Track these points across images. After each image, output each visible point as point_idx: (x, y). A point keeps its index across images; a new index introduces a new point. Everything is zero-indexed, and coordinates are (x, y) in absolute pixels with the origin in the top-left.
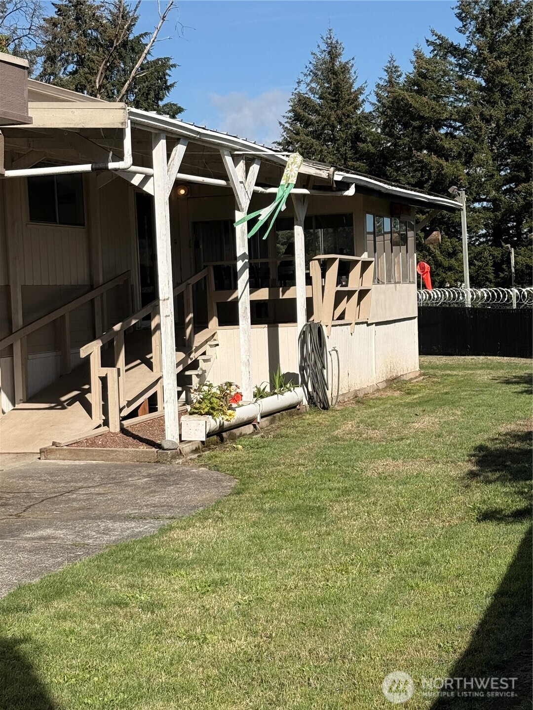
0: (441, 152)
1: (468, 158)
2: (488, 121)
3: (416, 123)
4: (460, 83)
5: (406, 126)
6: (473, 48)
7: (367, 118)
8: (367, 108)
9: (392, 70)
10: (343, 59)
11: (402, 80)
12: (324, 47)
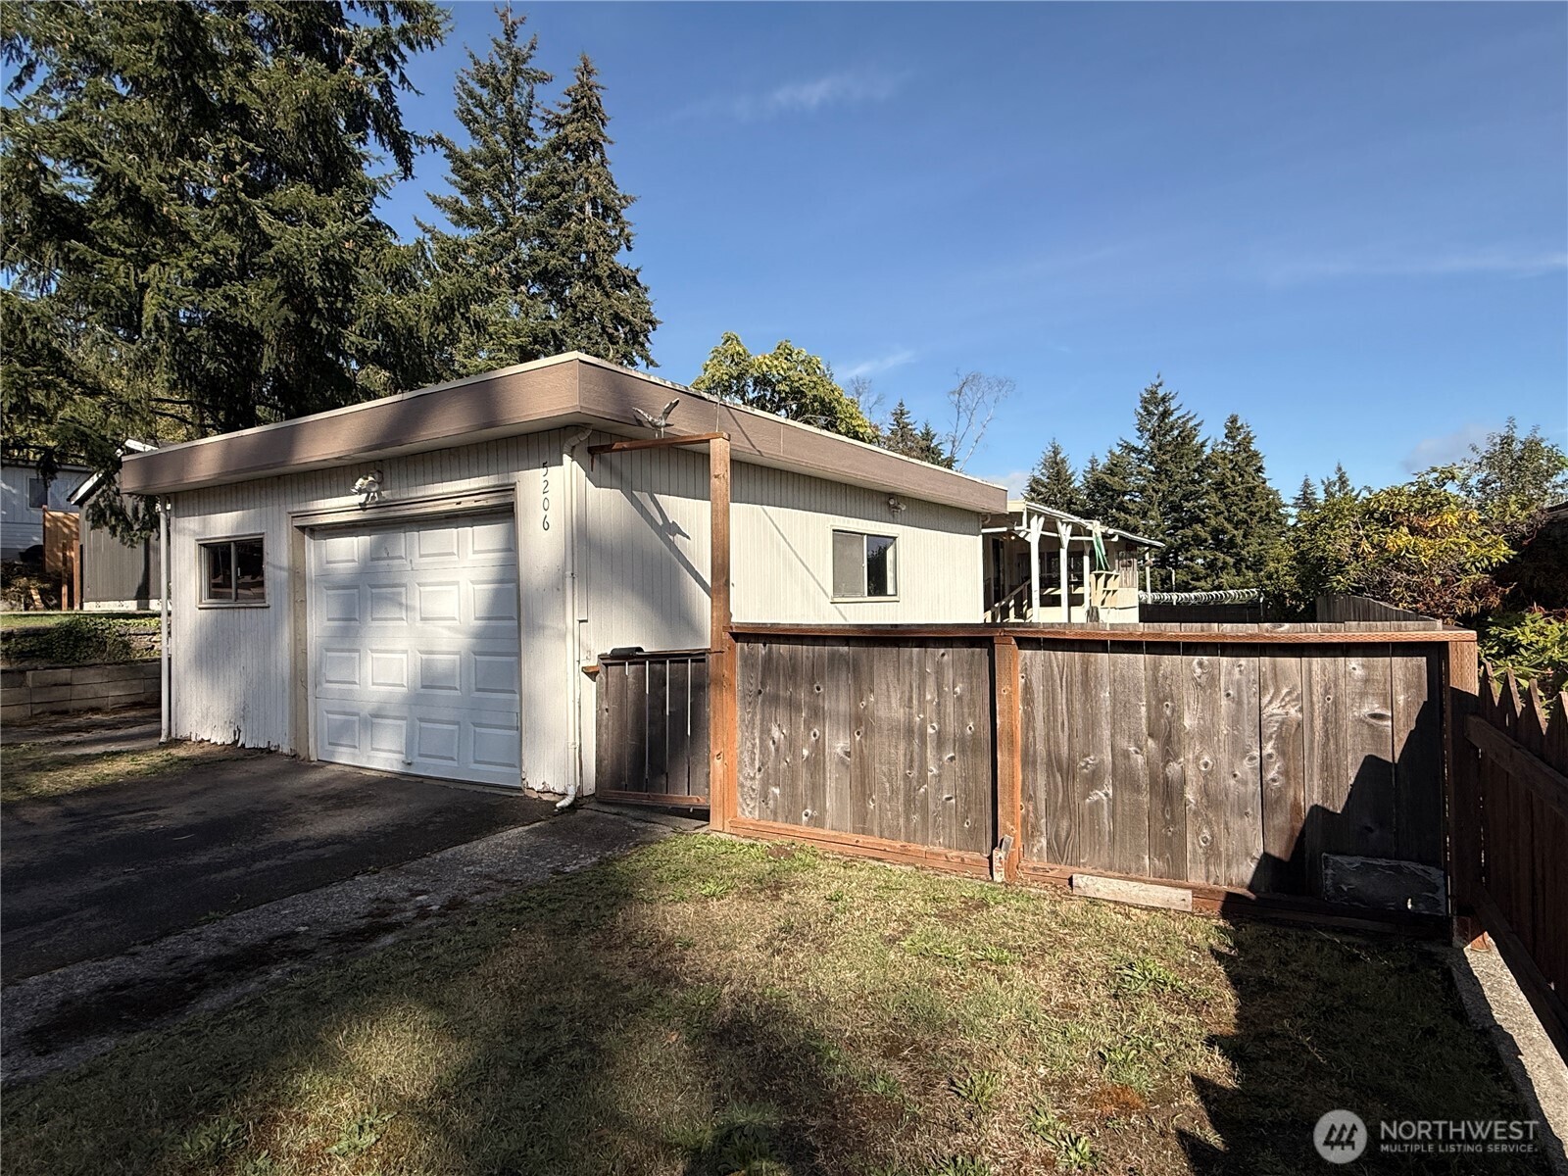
0: (1127, 511)
1: (1144, 516)
2: (1157, 492)
3: (1110, 493)
4: (1139, 469)
5: (1102, 495)
6: (1147, 448)
7: (1077, 491)
8: (1077, 484)
9: (1094, 462)
10: (1062, 456)
11: (1099, 468)
12: (1050, 448)
